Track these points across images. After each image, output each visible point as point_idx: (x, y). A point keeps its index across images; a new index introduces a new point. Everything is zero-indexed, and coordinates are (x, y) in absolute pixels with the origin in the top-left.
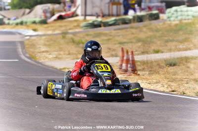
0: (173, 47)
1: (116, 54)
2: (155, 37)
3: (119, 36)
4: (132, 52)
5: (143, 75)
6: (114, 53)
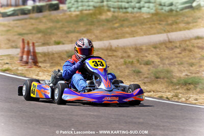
0: (74, 39)
1: (16, 45)
2: (55, 28)
3: (17, 27)
4: (33, 44)
5: (45, 68)
6: (13, 44)
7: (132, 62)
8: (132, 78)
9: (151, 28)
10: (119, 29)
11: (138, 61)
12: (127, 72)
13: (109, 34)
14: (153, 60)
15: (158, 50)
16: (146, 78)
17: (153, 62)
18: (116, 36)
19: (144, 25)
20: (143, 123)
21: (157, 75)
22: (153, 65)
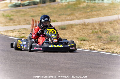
0: (64, 19)
1: (29, 23)
3: (31, 12)
6: (28, 22)
7: (97, 32)
8: (97, 41)
9: (109, 12)
10: (90, 13)
11: (100, 31)
12: (94, 37)
13: (84, 16)
14: (109, 30)
15: (112, 24)
16: (105, 41)
17: (109, 32)
18: (88, 17)
19: (105, 10)
20: (101, 67)
21: (112, 39)
22: (109, 33)
